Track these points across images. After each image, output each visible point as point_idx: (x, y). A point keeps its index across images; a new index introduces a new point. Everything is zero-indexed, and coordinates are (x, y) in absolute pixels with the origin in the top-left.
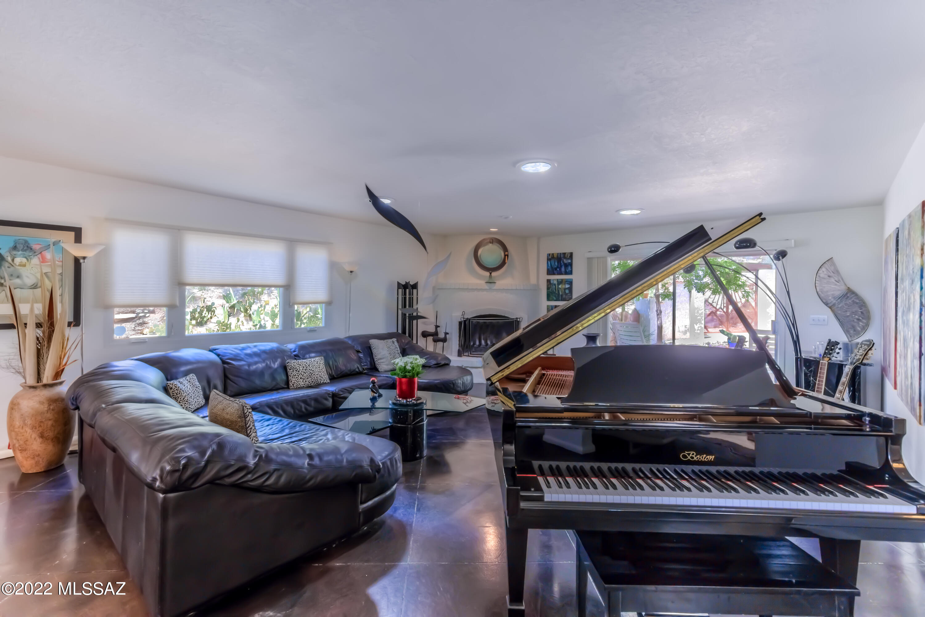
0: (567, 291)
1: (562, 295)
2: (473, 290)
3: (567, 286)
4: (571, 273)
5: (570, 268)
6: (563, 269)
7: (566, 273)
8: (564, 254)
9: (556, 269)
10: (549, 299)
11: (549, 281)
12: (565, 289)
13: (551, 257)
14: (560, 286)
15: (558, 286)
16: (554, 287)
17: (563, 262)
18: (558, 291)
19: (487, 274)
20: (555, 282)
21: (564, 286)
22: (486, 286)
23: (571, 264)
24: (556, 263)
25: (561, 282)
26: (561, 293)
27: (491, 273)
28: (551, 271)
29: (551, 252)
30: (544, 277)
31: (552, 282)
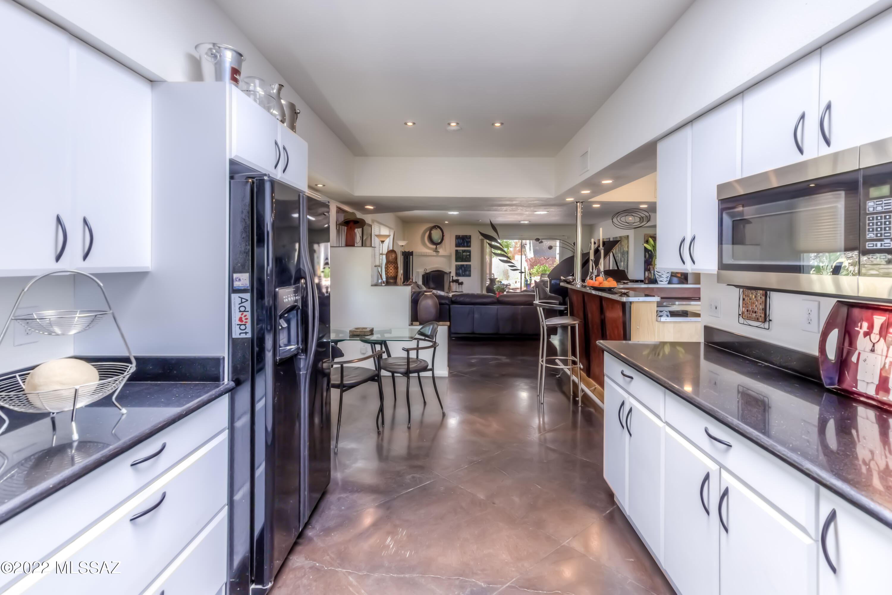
0: (468, 257)
1: (465, 259)
2: (429, 256)
3: (468, 254)
4: (470, 247)
5: (469, 244)
6: (466, 244)
7: (468, 246)
8: (466, 236)
9: (461, 244)
10: (457, 261)
11: (457, 251)
12: (467, 255)
13: (458, 237)
14: (464, 254)
15: (463, 254)
16: (460, 254)
17: (466, 240)
18: (463, 256)
19: (435, 247)
20: (461, 251)
21: (466, 254)
22: (434, 254)
23: (470, 242)
24: (461, 241)
25: (464, 251)
26: (464, 258)
27: (436, 246)
28: (457, 246)
29: (458, 234)
30: (454, 248)
31: (459, 251)
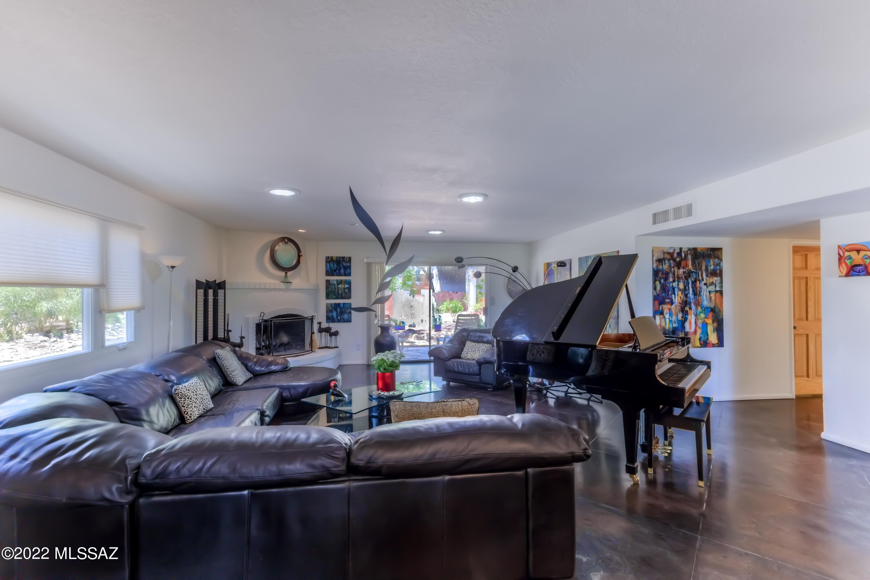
0: (347, 291)
1: (341, 294)
2: (270, 290)
3: (347, 286)
4: (349, 275)
5: (349, 270)
6: (342, 271)
7: (345, 275)
8: (344, 258)
9: (335, 271)
10: (328, 297)
11: (328, 281)
12: (344, 289)
13: (329, 260)
14: (340, 286)
15: (338, 286)
16: (334, 286)
17: (343, 265)
18: (338, 290)
19: (283, 274)
20: (335, 282)
21: (343, 286)
22: (282, 286)
23: (350, 267)
24: (336, 266)
25: (340, 282)
26: (340, 292)
27: (286, 273)
28: (328, 274)
29: (330, 255)
30: (323, 278)
31: (331, 282)
